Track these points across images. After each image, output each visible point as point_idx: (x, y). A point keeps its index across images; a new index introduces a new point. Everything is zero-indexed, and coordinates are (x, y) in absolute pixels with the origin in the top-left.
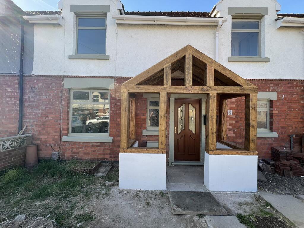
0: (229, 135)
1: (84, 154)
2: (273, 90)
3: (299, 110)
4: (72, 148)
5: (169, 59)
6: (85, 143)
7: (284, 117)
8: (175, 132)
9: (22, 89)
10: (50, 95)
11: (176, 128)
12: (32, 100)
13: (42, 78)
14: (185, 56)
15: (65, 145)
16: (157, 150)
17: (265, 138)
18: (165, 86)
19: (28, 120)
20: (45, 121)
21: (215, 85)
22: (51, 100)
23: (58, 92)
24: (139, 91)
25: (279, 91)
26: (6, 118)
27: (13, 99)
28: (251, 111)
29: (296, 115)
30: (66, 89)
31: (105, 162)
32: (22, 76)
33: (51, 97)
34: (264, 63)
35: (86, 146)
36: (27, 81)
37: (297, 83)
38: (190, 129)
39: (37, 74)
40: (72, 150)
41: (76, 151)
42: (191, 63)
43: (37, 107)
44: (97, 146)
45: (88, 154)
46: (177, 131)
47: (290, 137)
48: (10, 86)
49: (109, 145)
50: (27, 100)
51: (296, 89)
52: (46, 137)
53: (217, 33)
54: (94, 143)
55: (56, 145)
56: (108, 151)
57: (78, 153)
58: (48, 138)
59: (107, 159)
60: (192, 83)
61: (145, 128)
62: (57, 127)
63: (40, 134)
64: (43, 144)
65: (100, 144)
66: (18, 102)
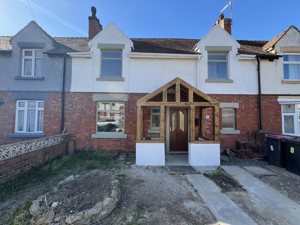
0: (207, 133)
1: (107, 146)
2: (236, 102)
3: (254, 115)
4: (98, 143)
5: (166, 86)
6: (108, 139)
7: (244, 120)
8: (170, 131)
9: (63, 101)
10: (83, 105)
11: (170, 128)
12: (70, 109)
13: (77, 94)
14: (175, 84)
15: (93, 141)
16: (159, 141)
17: (232, 134)
18: (164, 102)
19: (67, 123)
20: (79, 123)
21: (194, 101)
22: (84, 109)
23: (88, 103)
24: (147, 105)
25: (240, 102)
26: (51, 121)
27: (57, 108)
28: (215, 117)
29: (253, 118)
30: (94, 101)
31: (122, 152)
32: (63, 93)
33: (83, 107)
34: (230, 83)
35: (108, 141)
36: (67, 96)
37: (252, 97)
38: (180, 128)
39: (74, 91)
40: (98, 144)
41: (101, 145)
42: (179, 88)
43: (74, 114)
44: (116, 141)
45: (110, 146)
46: (172, 130)
47: (248, 133)
48: (55, 100)
49: (125, 140)
50: (67, 109)
51: (252, 101)
52: (80, 135)
53: (198, 63)
54: (114, 139)
55: (87, 140)
56: (124, 145)
57: (103, 146)
58: (81, 136)
59: (123, 150)
60: (180, 100)
61: (149, 128)
62: (88, 128)
63: (76, 133)
64: (78, 140)
65: (118, 139)
66: (60, 110)
